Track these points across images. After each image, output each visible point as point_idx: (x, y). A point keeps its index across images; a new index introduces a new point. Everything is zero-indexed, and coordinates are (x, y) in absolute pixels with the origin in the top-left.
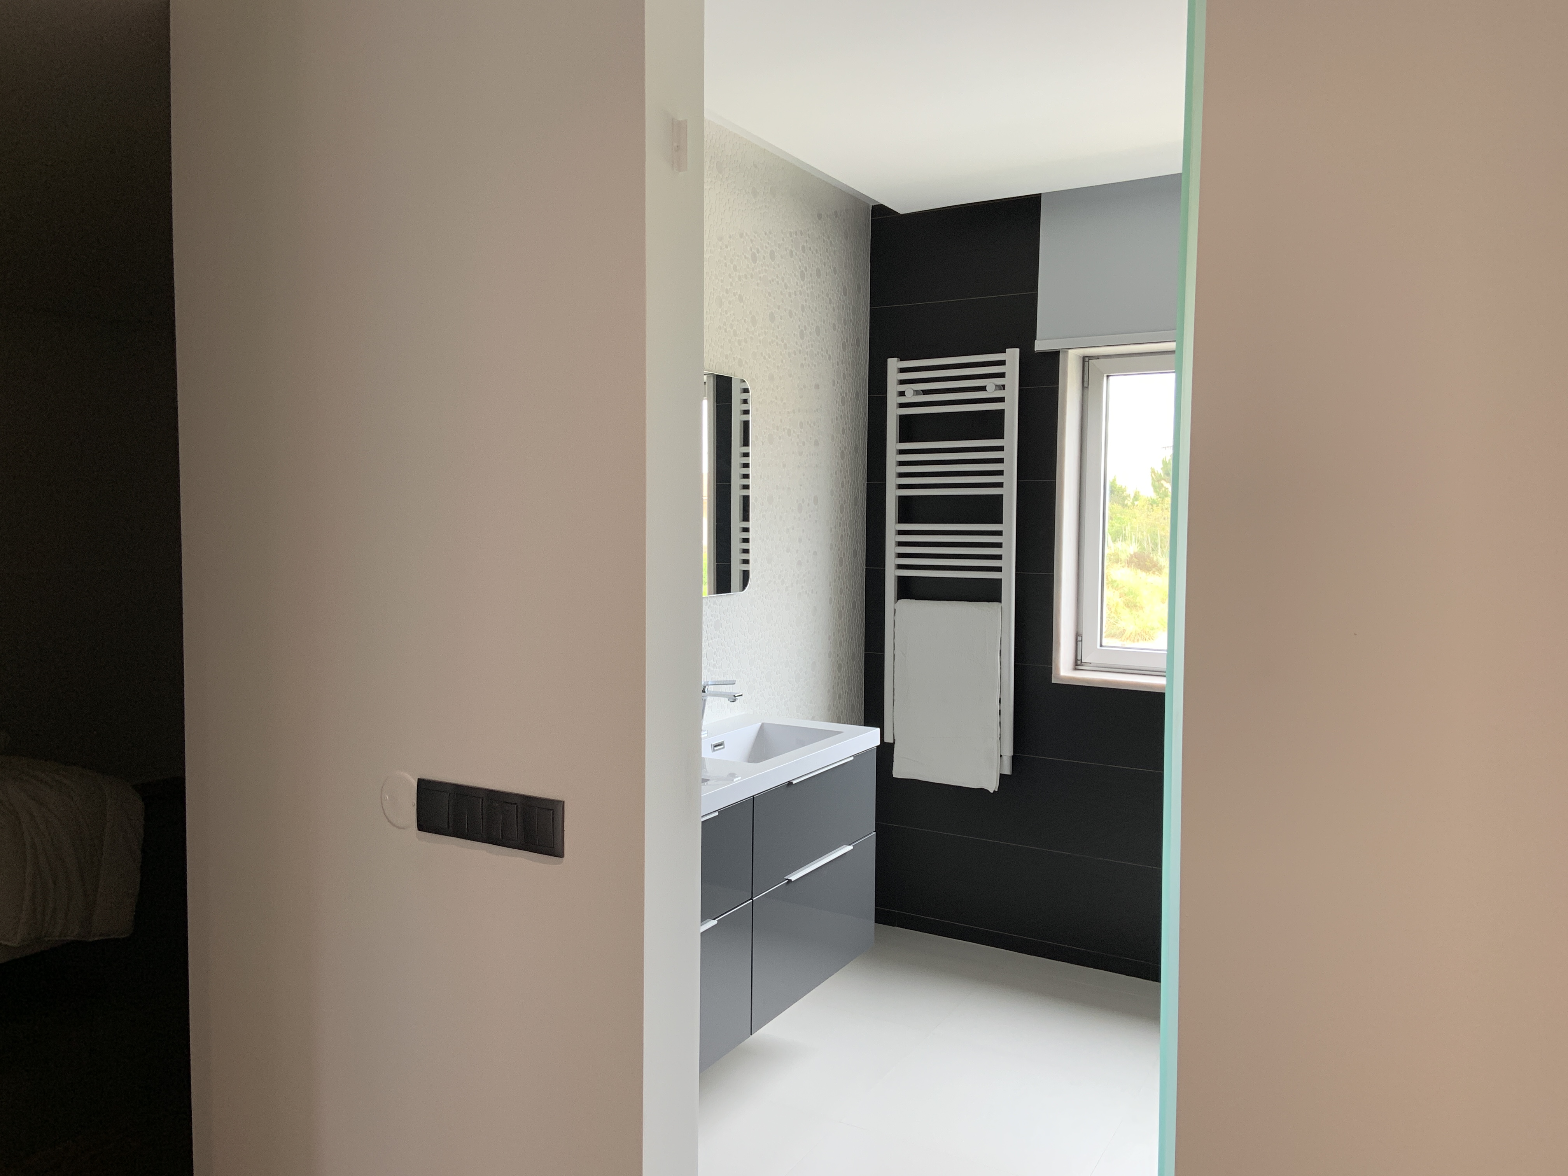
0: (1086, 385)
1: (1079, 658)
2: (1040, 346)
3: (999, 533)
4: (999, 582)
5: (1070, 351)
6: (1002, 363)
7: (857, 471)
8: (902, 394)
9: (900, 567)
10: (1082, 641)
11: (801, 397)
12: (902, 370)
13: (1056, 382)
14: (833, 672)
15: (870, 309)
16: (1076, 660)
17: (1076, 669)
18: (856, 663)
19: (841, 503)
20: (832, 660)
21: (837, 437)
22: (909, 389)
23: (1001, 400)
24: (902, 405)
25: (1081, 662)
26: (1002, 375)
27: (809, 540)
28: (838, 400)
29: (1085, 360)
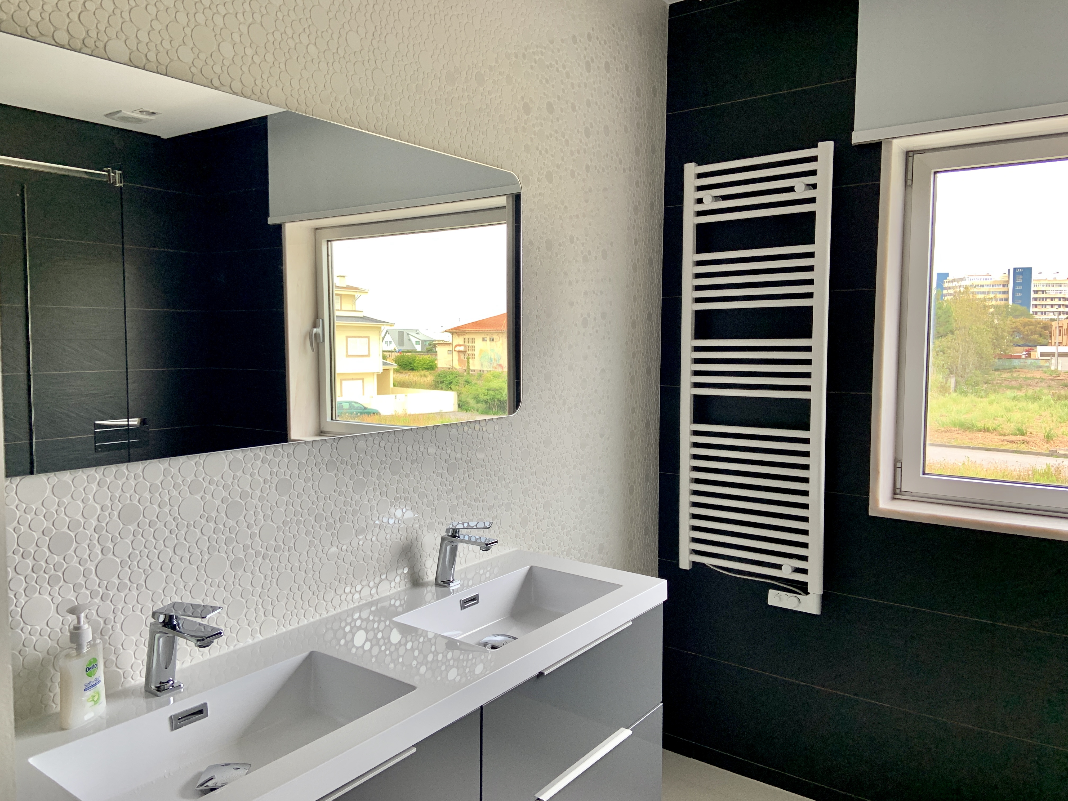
0: (909, 182)
1: (898, 486)
2: (858, 137)
3: (808, 349)
4: (807, 402)
5: (895, 141)
6: (814, 159)
7: (651, 285)
8: (700, 201)
9: (697, 385)
10: (901, 467)
11: (586, 201)
12: (700, 176)
13: (878, 178)
14: (624, 495)
15: (667, 115)
16: (895, 488)
17: (894, 499)
18: (650, 484)
19: (633, 318)
20: (622, 483)
21: (628, 248)
22: (707, 195)
23: (812, 200)
24: (699, 214)
25: (901, 491)
26: (814, 173)
27: (596, 357)
28: (630, 208)
29: (909, 155)
